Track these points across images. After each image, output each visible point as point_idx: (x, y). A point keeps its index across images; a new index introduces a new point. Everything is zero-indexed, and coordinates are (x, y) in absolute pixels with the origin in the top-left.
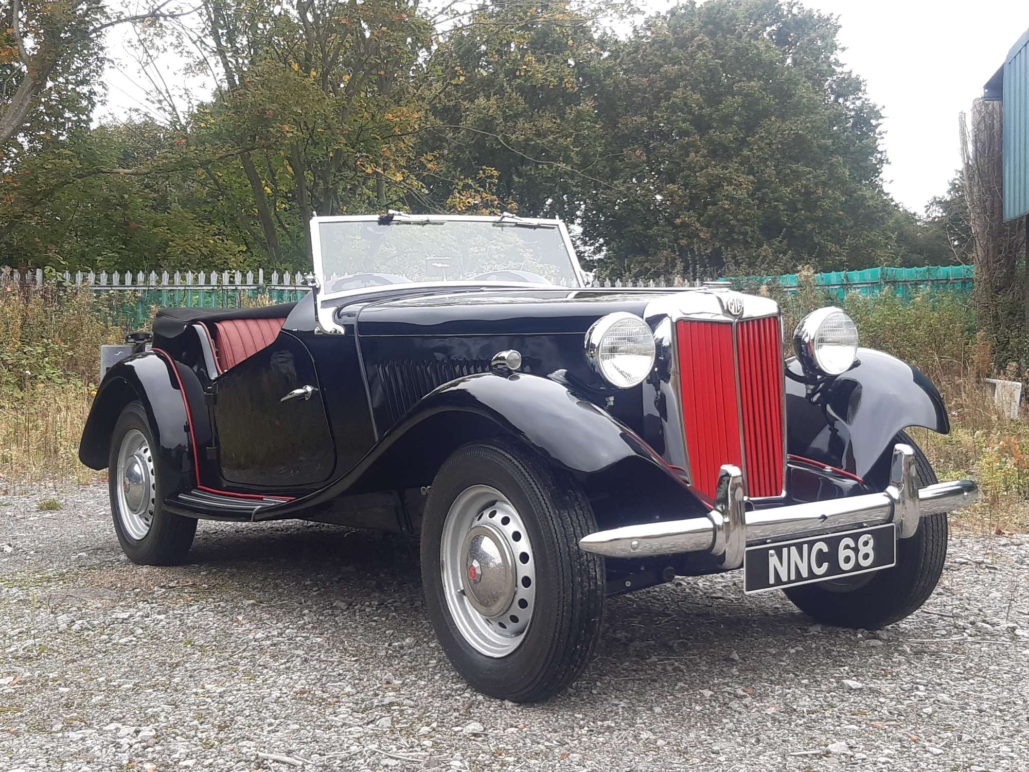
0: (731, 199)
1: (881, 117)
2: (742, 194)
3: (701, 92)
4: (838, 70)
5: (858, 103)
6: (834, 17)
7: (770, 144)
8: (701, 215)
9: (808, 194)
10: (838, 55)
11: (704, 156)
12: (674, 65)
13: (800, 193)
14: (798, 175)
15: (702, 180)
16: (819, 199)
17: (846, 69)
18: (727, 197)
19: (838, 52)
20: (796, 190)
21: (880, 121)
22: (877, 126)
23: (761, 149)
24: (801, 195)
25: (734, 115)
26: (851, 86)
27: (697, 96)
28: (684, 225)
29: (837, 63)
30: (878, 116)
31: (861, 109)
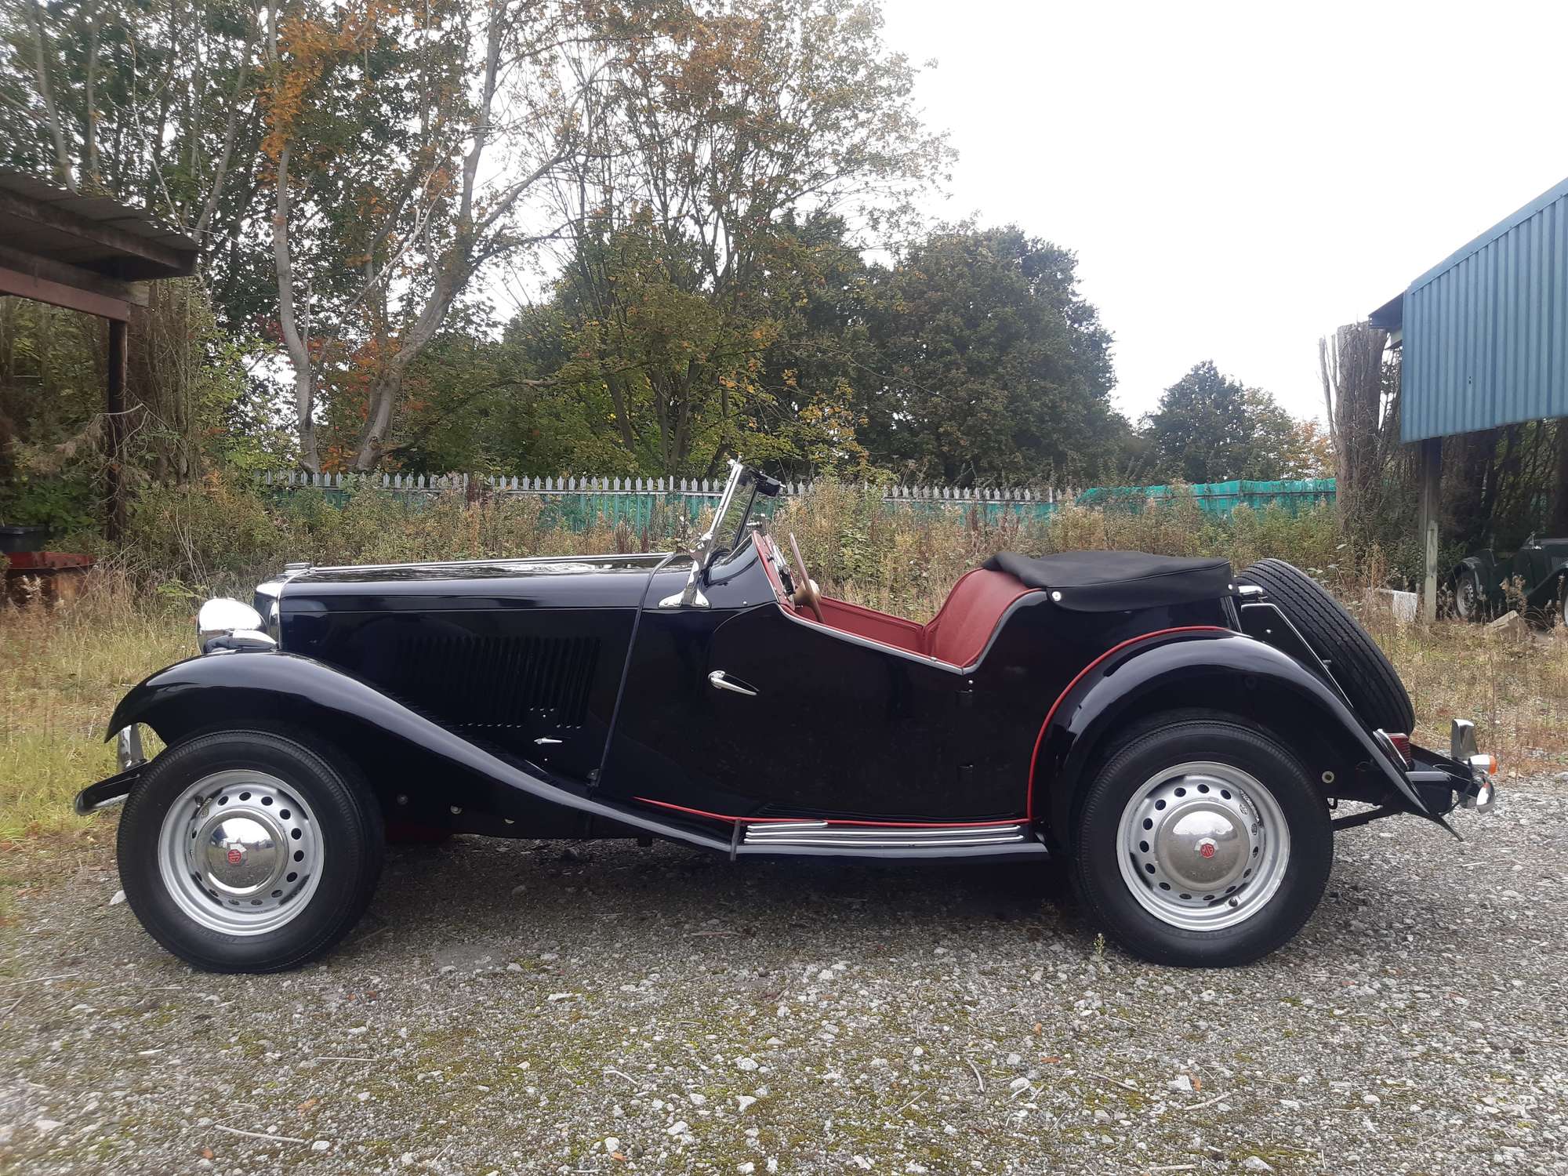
0: (987, 410)
1: (1112, 341)
2: (998, 407)
3: (962, 316)
4: (1074, 299)
5: (1092, 328)
6: (1072, 252)
7: (1021, 364)
8: (960, 425)
9: (1054, 407)
10: (1074, 287)
11: (963, 373)
12: (937, 291)
13: (1047, 406)
14: (1045, 391)
15: (963, 394)
16: (1063, 412)
17: (1080, 299)
18: (986, 410)
19: (1075, 283)
20: (1044, 404)
21: (1110, 344)
22: (1106, 349)
23: (1014, 367)
24: (1049, 408)
25: (990, 337)
26: (1086, 313)
27: (958, 320)
28: (947, 434)
29: (1074, 294)
30: (1109, 340)
31: (1094, 334)
